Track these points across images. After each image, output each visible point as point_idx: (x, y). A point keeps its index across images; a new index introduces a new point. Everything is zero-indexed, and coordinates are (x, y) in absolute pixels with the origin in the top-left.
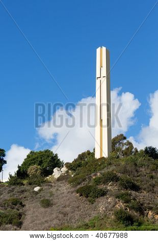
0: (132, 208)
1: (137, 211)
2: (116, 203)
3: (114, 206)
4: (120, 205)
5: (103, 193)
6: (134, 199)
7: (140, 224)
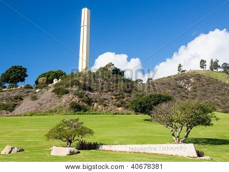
0: (83, 101)
1: (86, 103)
2: (73, 98)
3: (71, 100)
4: (76, 99)
5: (67, 92)
6: (87, 96)
7: (86, 110)
